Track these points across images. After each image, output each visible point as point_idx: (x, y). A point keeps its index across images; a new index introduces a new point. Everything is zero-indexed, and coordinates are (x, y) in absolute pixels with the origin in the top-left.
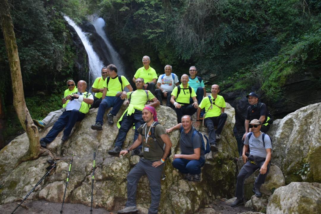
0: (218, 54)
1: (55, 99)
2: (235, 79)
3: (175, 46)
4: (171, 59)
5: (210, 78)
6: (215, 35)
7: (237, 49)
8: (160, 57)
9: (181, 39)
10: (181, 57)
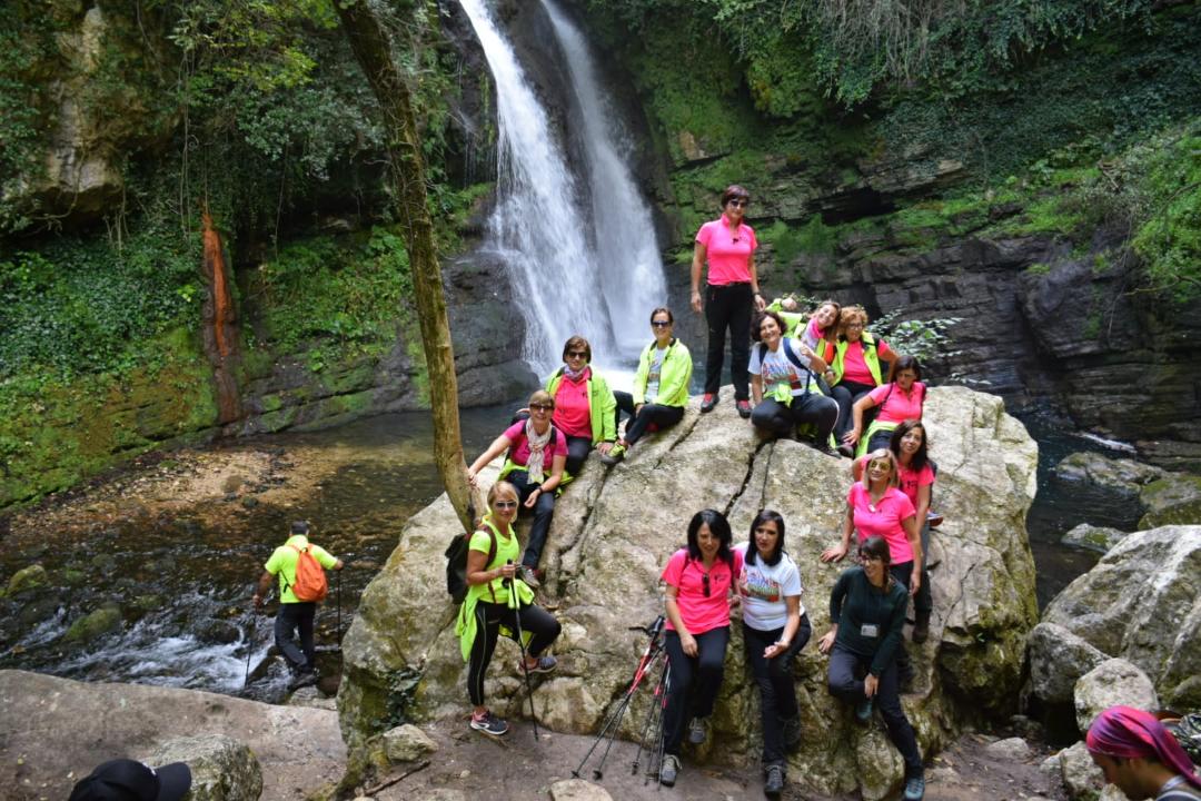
0: (975, 88)
1: (384, 243)
2: (1032, 187)
3: (812, 44)
4: (795, 93)
5: (938, 176)
6: (975, 11)
7: (1056, 67)
8: (754, 84)
9: (839, 19)
10: (835, 90)
